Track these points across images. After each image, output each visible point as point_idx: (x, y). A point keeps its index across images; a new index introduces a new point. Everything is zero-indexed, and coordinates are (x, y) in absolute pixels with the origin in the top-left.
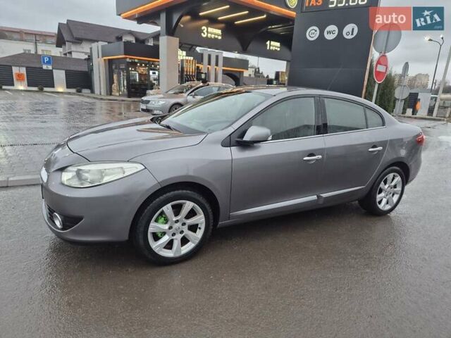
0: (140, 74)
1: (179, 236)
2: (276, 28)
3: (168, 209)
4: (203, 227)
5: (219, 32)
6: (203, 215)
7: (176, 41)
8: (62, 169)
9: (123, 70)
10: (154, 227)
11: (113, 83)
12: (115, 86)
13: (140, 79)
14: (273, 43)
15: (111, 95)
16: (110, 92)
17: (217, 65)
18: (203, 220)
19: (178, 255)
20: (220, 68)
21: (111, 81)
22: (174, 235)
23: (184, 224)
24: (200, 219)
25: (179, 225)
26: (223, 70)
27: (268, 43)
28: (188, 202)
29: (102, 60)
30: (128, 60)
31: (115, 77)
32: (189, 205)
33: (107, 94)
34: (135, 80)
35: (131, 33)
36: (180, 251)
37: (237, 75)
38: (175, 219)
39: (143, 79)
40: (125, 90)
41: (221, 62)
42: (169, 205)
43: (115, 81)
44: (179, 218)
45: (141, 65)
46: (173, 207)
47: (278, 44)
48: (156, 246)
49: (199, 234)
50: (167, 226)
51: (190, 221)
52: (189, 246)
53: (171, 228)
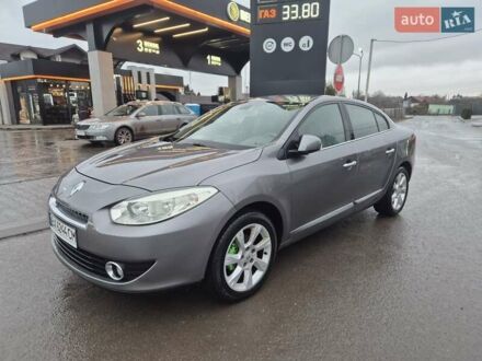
0: (54, 97)
1: (250, 265)
2: (216, 43)
3: (240, 235)
4: (269, 251)
5: (156, 46)
6: (269, 239)
7: (108, 56)
8: (109, 207)
9: (32, 92)
10: (231, 257)
11: (20, 109)
12: (23, 112)
13: (55, 103)
14: (213, 58)
15: (18, 123)
16: (16, 120)
17: (149, 82)
18: (270, 243)
19: (250, 287)
20: (153, 87)
21: (17, 107)
22: (245, 264)
23: (253, 251)
24: (266, 243)
25: (249, 252)
26: (156, 88)
27: (208, 57)
28: (257, 225)
29: (1, 82)
30: (39, 80)
31: (22, 101)
32: (257, 229)
33: (13, 123)
35: (30, 49)
36: (250, 279)
37: (173, 93)
38: (246, 246)
39: (58, 102)
40: (39, 117)
41: (153, 79)
42: (241, 231)
43: (23, 106)
44: (249, 243)
45: (55, 87)
46: (244, 231)
48: (231, 280)
49: (266, 259)
50: (239, 256)
51: (258, 246)
52: (258, 275)
53: (242, 257)
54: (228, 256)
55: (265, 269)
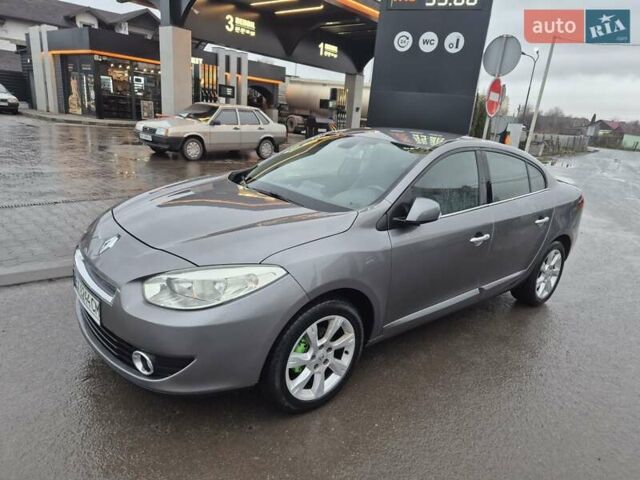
0: (114, 81)
1: (323, 368)
2: (332, 26)
3: (312, 330)
4: (351, 351)
5: (252, 25)
6: (352, 334)
7: (186, 35)
8: (143, 280)
10: (296, 358)
11: (70, 93)
12: (73, 98)
13: (115, 89)
14: (328, 46)
15: (67, 112)
16: (65, 108)
17: (239, 72)
18: (353, 340)
19: (320, 395)
20: (245, 78)
21: (66, 91)
22: (316, 366)
23: (329, 349)
24: (349, 340)
25: (323, 351)
26: (249, 80)
28: (337, 317)
29: (48, 55)
30: (96, 58)
31: (74, 83)
32: (337, 321)
33: (60, 112)
34: (108, 91)
35: (89, 11)
36: (322, 386)
37: (269, 89)
38: (319, 343)
39: (120, 89)
40: (93, 106)
41: (245, 68)
42: (314, 326)
43: (74, 90)
44: (324, 340)
45: (116, 67)
46: (318, 325)
47: (335, 49)
48: (294, 386)
49: (346, 360)
50: (308, 355)
51: (337, 344)
52: (333, 380)
53: (313, 357)
54: (293, 355)
55: (344, 372)
